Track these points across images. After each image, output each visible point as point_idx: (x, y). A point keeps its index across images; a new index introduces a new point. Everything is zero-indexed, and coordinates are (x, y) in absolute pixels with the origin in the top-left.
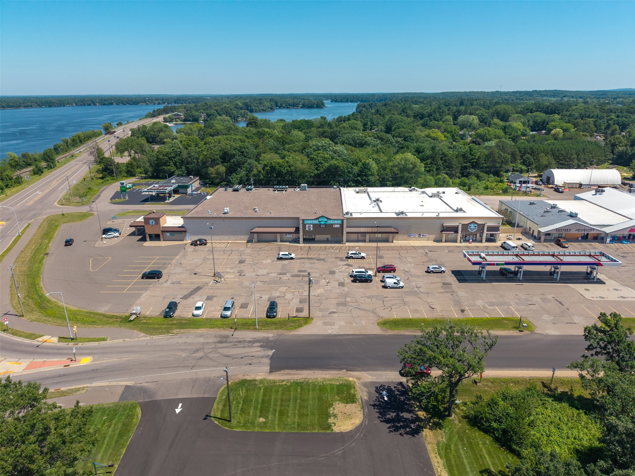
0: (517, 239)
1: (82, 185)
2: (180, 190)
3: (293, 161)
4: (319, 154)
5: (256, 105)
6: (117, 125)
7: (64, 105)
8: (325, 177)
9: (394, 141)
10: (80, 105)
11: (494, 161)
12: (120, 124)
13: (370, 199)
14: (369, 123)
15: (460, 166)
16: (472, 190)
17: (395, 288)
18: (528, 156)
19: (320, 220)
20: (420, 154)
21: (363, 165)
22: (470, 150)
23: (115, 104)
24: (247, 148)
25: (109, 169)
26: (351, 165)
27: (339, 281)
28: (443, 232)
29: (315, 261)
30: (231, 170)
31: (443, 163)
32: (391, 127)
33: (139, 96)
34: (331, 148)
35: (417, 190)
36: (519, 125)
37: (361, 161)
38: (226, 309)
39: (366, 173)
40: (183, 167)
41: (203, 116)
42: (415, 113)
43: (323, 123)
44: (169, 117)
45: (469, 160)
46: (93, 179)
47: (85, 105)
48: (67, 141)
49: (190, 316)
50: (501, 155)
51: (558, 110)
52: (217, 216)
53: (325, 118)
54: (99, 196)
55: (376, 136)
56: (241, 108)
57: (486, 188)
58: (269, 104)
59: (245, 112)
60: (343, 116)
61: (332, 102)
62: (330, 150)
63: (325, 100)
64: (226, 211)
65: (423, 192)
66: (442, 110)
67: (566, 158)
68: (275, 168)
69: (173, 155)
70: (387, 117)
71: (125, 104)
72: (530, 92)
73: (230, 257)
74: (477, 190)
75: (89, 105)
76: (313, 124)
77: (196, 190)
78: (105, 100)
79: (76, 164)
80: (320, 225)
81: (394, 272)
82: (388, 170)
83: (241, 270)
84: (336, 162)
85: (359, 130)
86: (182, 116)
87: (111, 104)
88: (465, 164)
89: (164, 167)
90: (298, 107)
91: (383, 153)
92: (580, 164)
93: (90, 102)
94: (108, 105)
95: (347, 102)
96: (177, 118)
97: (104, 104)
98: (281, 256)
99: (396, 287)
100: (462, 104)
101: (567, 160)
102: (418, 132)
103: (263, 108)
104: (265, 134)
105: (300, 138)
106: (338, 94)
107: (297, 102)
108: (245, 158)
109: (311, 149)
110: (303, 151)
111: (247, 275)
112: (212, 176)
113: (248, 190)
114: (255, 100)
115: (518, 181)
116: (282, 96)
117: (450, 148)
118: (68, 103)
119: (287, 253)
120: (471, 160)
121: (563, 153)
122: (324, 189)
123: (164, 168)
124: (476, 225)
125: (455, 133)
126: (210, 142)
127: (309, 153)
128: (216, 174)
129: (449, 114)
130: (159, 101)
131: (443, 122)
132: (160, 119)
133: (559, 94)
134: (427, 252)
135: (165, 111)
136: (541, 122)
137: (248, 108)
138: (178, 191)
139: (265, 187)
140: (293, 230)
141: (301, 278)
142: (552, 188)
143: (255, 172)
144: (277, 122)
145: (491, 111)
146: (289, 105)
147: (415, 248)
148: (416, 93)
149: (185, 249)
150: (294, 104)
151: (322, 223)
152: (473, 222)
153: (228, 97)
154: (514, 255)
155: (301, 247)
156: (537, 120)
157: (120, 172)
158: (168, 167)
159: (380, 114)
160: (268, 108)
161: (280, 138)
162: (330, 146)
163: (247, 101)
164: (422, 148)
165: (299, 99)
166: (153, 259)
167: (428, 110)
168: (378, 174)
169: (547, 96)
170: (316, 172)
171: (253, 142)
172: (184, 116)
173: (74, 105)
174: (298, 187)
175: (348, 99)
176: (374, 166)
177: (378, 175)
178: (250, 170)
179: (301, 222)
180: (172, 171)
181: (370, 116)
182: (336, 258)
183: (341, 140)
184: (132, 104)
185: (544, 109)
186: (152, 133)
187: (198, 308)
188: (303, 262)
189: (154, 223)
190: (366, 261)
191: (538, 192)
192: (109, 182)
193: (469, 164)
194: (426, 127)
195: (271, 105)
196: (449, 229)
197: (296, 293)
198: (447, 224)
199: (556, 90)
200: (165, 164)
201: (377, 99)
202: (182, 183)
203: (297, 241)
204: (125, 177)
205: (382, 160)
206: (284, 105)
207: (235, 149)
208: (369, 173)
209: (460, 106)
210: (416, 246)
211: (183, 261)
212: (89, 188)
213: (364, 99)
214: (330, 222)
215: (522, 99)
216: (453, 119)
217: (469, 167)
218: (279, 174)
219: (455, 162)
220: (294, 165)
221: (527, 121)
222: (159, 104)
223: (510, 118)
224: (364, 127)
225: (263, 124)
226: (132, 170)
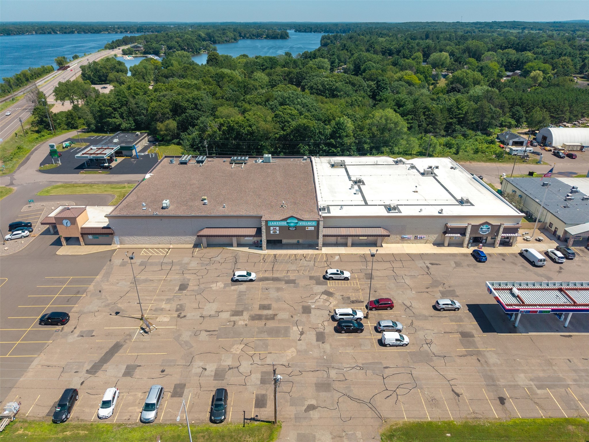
0: (536, 240)
1: (12, 142)
2: (124, 152)
3: (255, 118)
4: (285, 109)
5: (219, 35)
6: (73, 58)
7: (23, 33)
8: (292, 140)
9: (366, 85)
10: (41, 33)
11: (483, 116)
12: (76, 57)
13: (349, 178)
14: (337, 61)
15: (445, 122)
16: (460, 153)
17: (397, 346)
18: (519, 108)
19: (288, 221)
20: (401, 109)
21: (337, 124)
22: (457, 102)
23: (76, 32)
24: (202, 99)
25: (45, 122)
26: (322, 124)
27: (318, 330)
28: (447, 235)
29: (282, 285)
30: (184, 127)
31: (425, 119)
32: (360, 66)
33: (102, 24)
34: (299, 100)
35: (404, 163)
36: (495, 65)
37: (334, 119)
38: (149, 407)
39: (340, 134)
40: (130, 118)
41: (163, 48)
42: (382, 49)
43: (288, 61)
44: (128, 49)
45: (456, 115)
46: (27, 133)
47: (45, 33)
48: (10, 81)
49: (94, 417)
50: (492, 110)
51: (529, 47)
52: (152, 214)
53: (291, 54)
54: (28, 159)
55: (347, 81)
56: (204, 40)
57: (476, 152)
58: (232, 35)
59: (207, 44)
60: (309, 52)
61: (295, 31)
62: (298, 104)
63: (289, 29)
64: (164, 205)
65: (413, 167)
66: (412, 46)
67: (557, 110)
68: (233, 128)
69: (118, 105)
70: (356, 55)
71: (87, 33)
72: (489, 23)
73: (169, 277)
74: (466, 154)
75: (50, 33)
76: (278, 61)
77: (143, 150)
78: (66, 28)
79: (15, 111)
80: (289, 227)
81: (391, 309)
82: (365, 130)
83: (181, 305)
84: (305, 121)
85: (326, 69)
86: (142, 49)
87: (72, 32)
88: (451, 120)
89: (108, 119)
90: (261, 37)
91: (359, 106)
92: (572, 117)
93: (51, 30)
94: (69, 33)
95: (311, 32)
96: (137, 51)
97: (65, 33)
98: (236, 278)
99: (399, 344)
100: (427, 37)
101: (559, 112)
102: (389, 74)
103: (226, 39)
104: (224, 77)
105: (264, 81)
106: (301, 23)
107: (261, 32)
108: (199, 112)
109: (276, 101)
110: (267, 103)
111: (188, 315)
112: (162, 133)
113: (198, 162)
114: (218, 30)
115: (511, 142)
116: (247, 25)
117: (433, 99)
118: (27, 31)
119: (244, 273)
120: (458, 115)
121: (555, 104)
122: (292, 159)
123: (109, 121)
124: (490, 227)
125: (428, 74)
126: (161, 89)
127: (273, 106)
128: (166, 130)
129: (418, 50)
130: (121, 30)
131: (413, 59)
132: (118, 52)
133: (519, 25)
134: (429, 265)
135: (125, 42)
136: (514, 61)
137: (211, 39)
138: (121, 153)
139: (220, 157)
140: (253, 231)
141: (263, 322)
142: (550, 151)
143: (209, 131)
144: (239, 58)
145: (462, 47)
146: (253, 35)
147: (411, 257)
148: (378, 23)
149: (110, 260)
150: (257, 34)
151: (292, 224)
152: (487, 223)
153: (192, 25)
154: (556, 289)
155: (265, 255)
156: (511, 59)
157: (59, 124)
158: (114, 120)
159: (347, 50)
160: (232, 38)
161: (241, 83)
162: (298, 98)
163: (210, 31)
164: (403, 101)
165: (263, 28)
166: (63, 282)
167: (395, 46)
168: (354, 134)
169: (506, 27)
170: (282, 133)
171: (210, 89)
172: (144, 48)
173: (34, 33)
174: (260, 158)
175: (311, 28)
176: (350, 125)
177: (354, 136)
178: (203, 130)
179: (263, 224)
180: (118, 123)
181: (337, 52)
182: (311, 278)
183: (309, 84)
184: (94, 33)
185: (514, 45)
186: (104, 71)
187: (106, 404)
188: (267, 286)
189: (69, 224)
190: (350, 283)
191: (538, 157)
192: (46, 137)
193: (455, 120)
194: (397, 66)
195: (235, 35)
196: (454, 230)
197: (256, 359)
198: (452, 224)
199: (515, 21)
200: (110, 115)
201: (341, 30)
202: (126, 142)
203: (258, 245)
204: (65, 130)
205: (357, 116)
206: (248, 35)
207: (188, 101)
208: (345, 134)
209: (426, 39)
210: (412, 254)
211: (105, 286)
212: (19, 148)
213: (328, 29)
214: (301, 224)
215: (484, 32)
216: (424, 56)
217: (455, 123)
218: (239, 136)
219: (439, 117)
220: (255, 123)
221: (501, 60)
222: (121, 32)
223: (483, 56)
224: (331, 65)
225: (224, 60)
226: (72, 122)
